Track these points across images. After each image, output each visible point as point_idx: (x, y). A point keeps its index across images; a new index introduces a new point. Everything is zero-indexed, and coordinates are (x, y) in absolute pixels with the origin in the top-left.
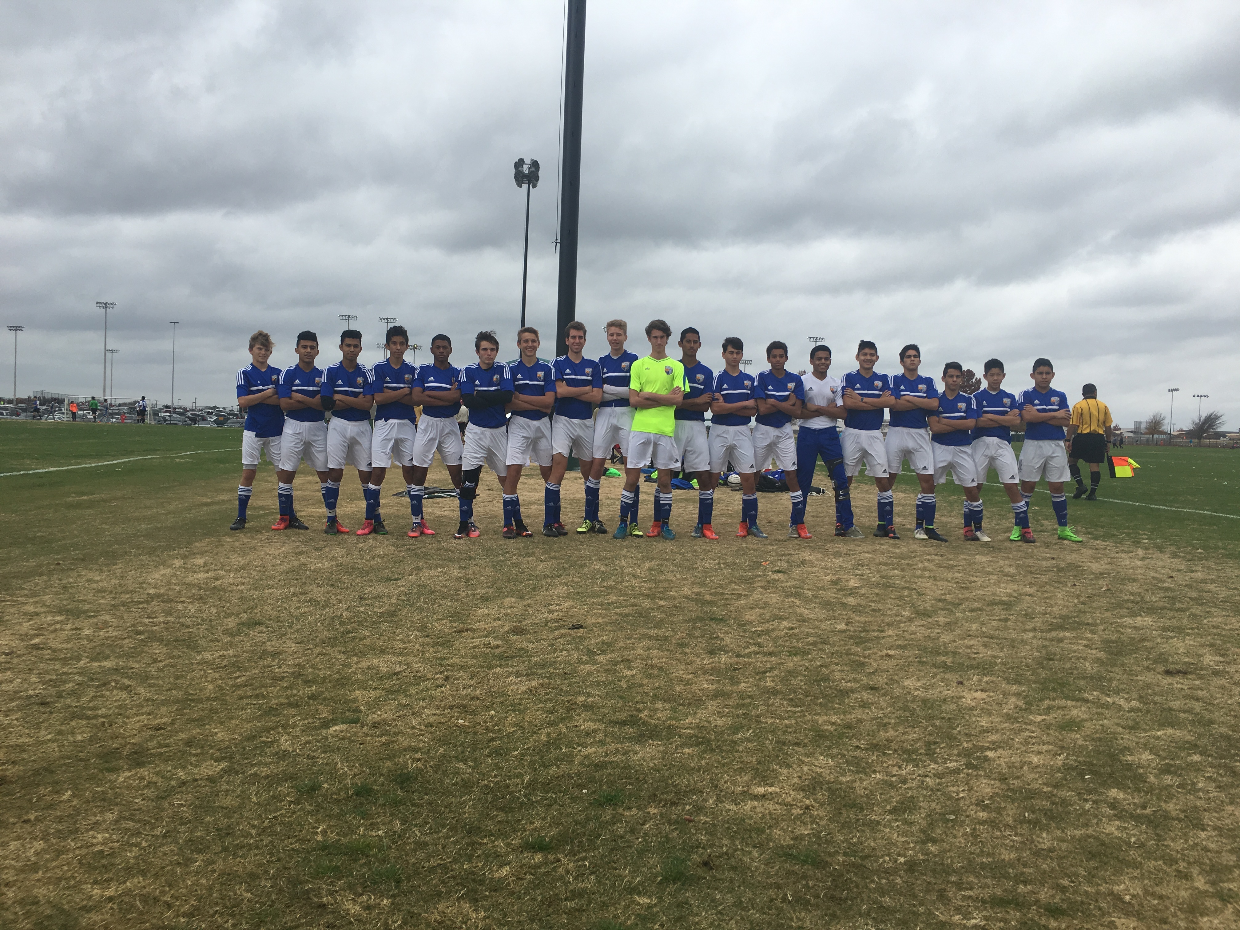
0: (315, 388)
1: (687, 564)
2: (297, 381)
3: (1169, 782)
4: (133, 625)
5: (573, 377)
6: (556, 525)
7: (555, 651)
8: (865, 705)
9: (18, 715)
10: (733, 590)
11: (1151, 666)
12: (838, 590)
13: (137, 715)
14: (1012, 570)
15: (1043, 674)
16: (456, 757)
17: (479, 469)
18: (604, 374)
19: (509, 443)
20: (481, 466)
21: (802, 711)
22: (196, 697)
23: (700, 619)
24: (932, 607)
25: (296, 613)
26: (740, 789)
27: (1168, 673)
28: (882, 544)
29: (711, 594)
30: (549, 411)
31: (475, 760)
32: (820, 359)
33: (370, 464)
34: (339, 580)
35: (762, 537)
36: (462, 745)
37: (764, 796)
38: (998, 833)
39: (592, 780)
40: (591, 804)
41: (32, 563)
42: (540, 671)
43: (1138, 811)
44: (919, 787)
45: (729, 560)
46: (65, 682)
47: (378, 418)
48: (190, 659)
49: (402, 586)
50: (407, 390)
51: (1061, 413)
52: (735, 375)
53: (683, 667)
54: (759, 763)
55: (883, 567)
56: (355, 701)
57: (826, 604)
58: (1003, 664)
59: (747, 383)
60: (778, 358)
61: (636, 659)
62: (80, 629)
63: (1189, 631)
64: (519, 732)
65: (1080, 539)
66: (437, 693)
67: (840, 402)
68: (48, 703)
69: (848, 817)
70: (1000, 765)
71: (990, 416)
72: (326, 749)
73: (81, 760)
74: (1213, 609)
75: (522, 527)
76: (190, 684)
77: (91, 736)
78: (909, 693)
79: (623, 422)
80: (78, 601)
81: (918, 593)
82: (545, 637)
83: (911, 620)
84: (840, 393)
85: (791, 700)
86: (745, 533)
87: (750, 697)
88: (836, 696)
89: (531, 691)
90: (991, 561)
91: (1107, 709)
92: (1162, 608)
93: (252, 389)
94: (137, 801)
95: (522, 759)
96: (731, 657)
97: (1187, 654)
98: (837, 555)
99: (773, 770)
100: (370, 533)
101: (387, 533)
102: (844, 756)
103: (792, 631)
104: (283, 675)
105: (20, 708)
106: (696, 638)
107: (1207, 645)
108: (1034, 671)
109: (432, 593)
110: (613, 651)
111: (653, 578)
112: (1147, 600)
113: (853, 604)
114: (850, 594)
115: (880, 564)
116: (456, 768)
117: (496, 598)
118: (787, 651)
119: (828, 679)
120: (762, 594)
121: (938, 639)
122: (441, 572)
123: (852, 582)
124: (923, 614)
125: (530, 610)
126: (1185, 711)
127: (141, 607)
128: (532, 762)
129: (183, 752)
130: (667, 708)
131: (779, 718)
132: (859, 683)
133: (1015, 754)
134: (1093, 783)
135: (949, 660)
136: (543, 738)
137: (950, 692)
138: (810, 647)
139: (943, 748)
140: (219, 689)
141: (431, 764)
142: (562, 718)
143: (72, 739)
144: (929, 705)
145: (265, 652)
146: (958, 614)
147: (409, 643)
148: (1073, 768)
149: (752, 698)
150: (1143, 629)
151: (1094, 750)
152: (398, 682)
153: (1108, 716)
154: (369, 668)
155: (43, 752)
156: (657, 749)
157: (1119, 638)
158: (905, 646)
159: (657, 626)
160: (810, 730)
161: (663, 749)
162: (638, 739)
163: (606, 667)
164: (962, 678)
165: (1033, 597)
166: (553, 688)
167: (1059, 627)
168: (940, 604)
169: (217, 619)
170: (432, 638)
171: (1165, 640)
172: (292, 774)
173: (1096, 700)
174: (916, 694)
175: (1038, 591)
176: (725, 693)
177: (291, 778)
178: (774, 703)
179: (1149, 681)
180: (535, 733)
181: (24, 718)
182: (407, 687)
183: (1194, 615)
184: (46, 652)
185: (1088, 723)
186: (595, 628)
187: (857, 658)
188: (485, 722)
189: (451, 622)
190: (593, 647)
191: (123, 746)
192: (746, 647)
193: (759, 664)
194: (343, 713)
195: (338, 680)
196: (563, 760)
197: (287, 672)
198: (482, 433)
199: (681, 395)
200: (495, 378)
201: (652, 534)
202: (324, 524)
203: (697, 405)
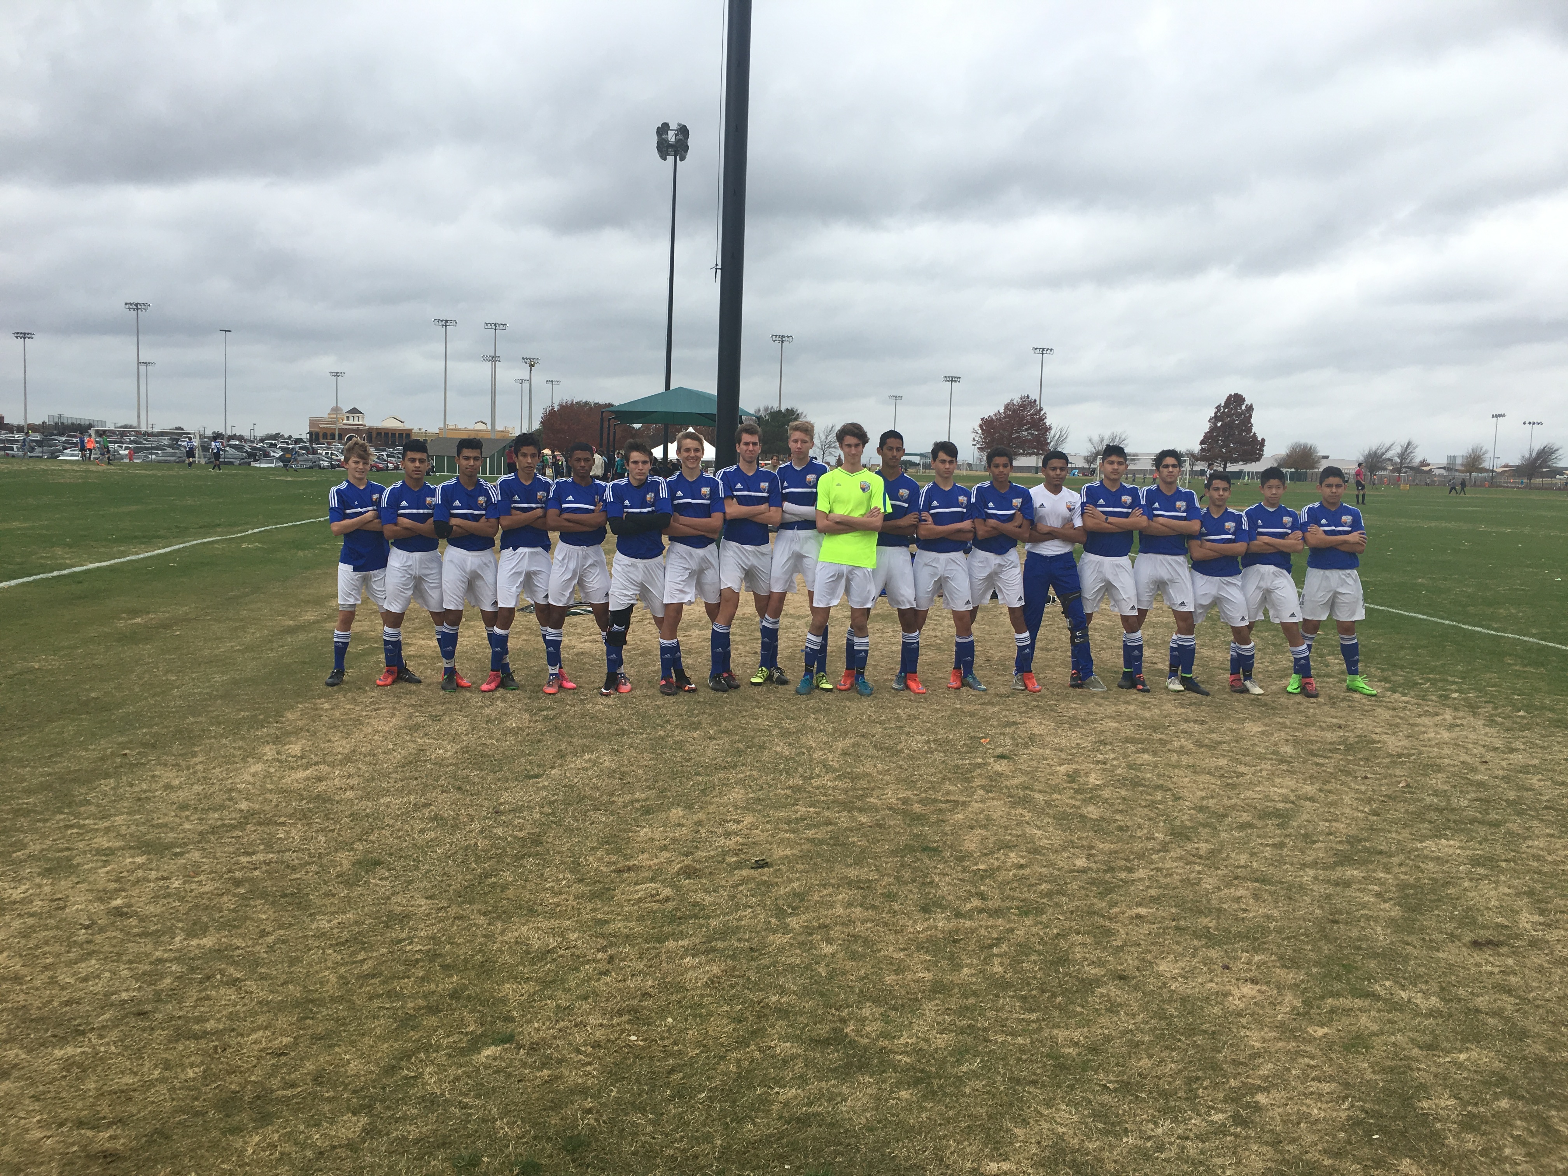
0: (426, 511)
1: (889, 743)
2: (404, 503)
3: (1470, 1146)
4: (230, 871)
5: (746, 493)
6: (725, 675)
7: (737, 908)
8: (1113, 1008)
9: (114, 1035)
10: (948, 793)
11: (1456, 932)
12: (1077, 791)
13: (254, 1030)
14: (1288, 750)
15: (1326, 949)
16: (633, 1104)
17: (630, 608)
18: (783, 488)
19: (667, 579)
20: (632, 605)
21: (1037, 1020)
22: (318, 996)
23: (909, 849)
24: (1190, 820)
25: (420, 840)
26: (969, 1164)
27: (1476, 944)
28: (1128, 703)
29: (920, 802)
30: (716, 536)
31: (655, 1109)
32: (1054, 469)
33: (496, 603)
34: (467, 780)
35: (980, 690)
36: (637, 1080)
39: (794, 1146)
41: (91, 753)
42: (720, 945)
44: (1178, 1157)
45: (941, 734)
46: (162, 976)
47: (504, 547)
48: (303, 929)
49: (544, 787)
50: (539, 512)
51: (1354, 537)
52: (947, 489)
53: (892, 938)
54: (990, 1117)
55: (1131, 748)
56: (504, 1001)
58: (1278, 931)
59: (962, 499)
60: (1001, 469)
61: (836, 924)
62: (167, 879)
64: (704, 1056)
65: (1375, 692)
66: (601, 985)
67: (1078, 522)
68: (146, 1013)
70: (1272, 1118)
71: (1266, 539)
72: (482, 1091)
73: (197, 1114)
74: (1535, 823)
75: (683, 680)
76: (308, 975)
77: (204, 1071)
78: (1165, 984)
79: (808, 549)
80: (159, 826)
82: (724, 883)
83: (1165, 847)
84: (1078, 511)
85: (1024, 998)
86: (959, 684)
87: (975, 994)
88: (1077, 991)
89: (713, 982)
90: (1263, 733)
91: (1402, 1011)
92: (1473, 821)
93: (348, 511)
95: (710, 1107)
96: (948, 919)
97: (1501, 910)
98: (1073, 723)
99: (1008, 1130)
100: (497, 687)
101: (517, 687)
102: (1090, 1102)
103: (1021, 872)
104: (418, 956)
105: (116, 1023)
106: (906, 883)
107: (1525, 893)
108: (1314, 942)
109: (582, 799)
110: (807, 908)
111: (849, 770)
112: (1454, 806)
113: (1094, 817)
114: (1091, 798)
115: (1127, 740)
116: (634, 1124)
117: (660, 808)
118: (1017, 908)
119: (1067, 960)
120: (982, 801)
121: (1198, 884)
122: (589, 760)
123: (1093, 775)
124: (1180, 834)
125: (702, 831)
126: (1494, 1014)
127: (234, 835)
128: (723, 1114)
129: (314, 1096)
130: (877, 1016)
131: (1011, 1034)
132: (1104, 966)
133: (1291, 1099)
134: (1381, 1147)
135: (1212, 924)
136: (732, 1068)
137: (1213, 985)
138: (1044, 901)
139: (1206, 1088)
140: (343, 981)
141: (605, 1118)
142: (752, 1033)
143: (182, 1076)
144: (1189, 1007)
145: (391, 915)
146: (1223, 834)
147: (561, 894)
148: (1359, 1123)
149: (978, 996)
150: (1447, 861)
151: (1384, 1089)
152: (553, 967)
153: (1402, 1025)
154: (517, 943)
155: (153, 1102)
156: (869, 1091)
157: (1418, 879)
158: (1159, 899)
159: (858, 862)
160: (1048, 1056)
161: (875, 1091)
162: (845, 1072)
163: (800, 938)
164: (1228, 957)
165: (1314, 802)
166: (739, 977)
167: (1345, 860)
168: (1201, 816)
169: (328, 854)
170: (588, 885)
171: (1473, 884)
172: (444, 1136)
173: (1388, 996)
174: (1173, 988)
175: (1321, 790)
176: (944, 986)
177: (444, 1144)
178: (1004, 1005)
179: (1452, 959)
180: (723, 1058)
181: (122, 1041)
182: (565, 974)
183: (1510, 833)
184: (133, 921)
185: (1377, 1041)
186: (784, 868)
187: (1101, 921)
188: (662, 1038)
189: (608, 854)
190: (782, 902)
191: (243, 1087)
192: (967, 899)
193: (983, 932)
194: (493, 1023)
195: (482, 965)
196: (759, 1110)
197: (420, 951)
198: (633, 565)
199: (881, 517)
200: (648, 496)
201: (843, 687)
202: (440, 678)
203: (900, 528)
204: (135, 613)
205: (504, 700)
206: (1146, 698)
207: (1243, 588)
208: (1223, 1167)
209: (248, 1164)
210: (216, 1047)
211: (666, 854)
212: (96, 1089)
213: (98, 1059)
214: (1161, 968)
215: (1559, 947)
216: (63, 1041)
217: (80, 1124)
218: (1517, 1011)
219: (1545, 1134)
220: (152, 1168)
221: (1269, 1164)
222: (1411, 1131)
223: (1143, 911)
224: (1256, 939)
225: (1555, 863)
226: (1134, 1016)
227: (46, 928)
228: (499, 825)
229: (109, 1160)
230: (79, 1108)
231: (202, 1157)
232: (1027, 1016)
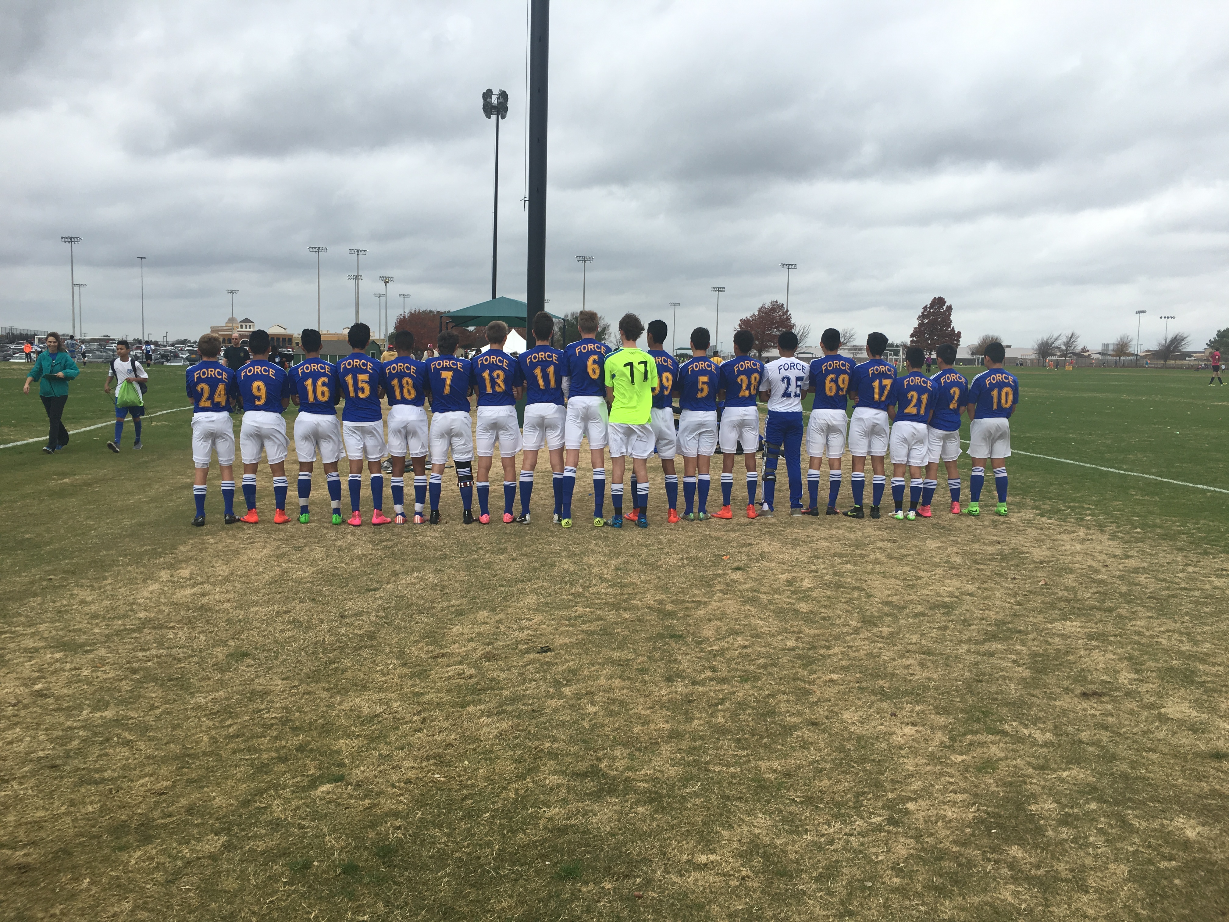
1: (651, 560)
3: (1064, 836)
4: (129, 662)
7: (524, 681)
8: (805, 745)
9: (32, 782)
10: (694, 596)
11: (1070, 687)
12: (793, 593)
13: (141, 777)
14: (958, 560)
15: (970, 700)
16: (433, 823)
21: (748, 755)
22: (193, 751)
23: (661, 636)
24: (878, 612)
25: (280, 637)
26: (685, 857)
27: (1085, 695)
28: (838, 528)
29: (672, 602)
31: (449, 825)
34: (320, 593)
36: (438, 806)
37: (706, 865)
38: (908, 902)
39: (554, 849)
40: (552, 878)
41: (24, 578)
42: (510, 708)
43: (1032, 872)
44: (844, 848)
45: (693, 553)
46: (71, 739)
48: (184, 703)
49: (381, 598)
53: (641, 700)
54: (704, 824)
55: (838, 560)
56: (339, 752)
57: (780, 613)
58: (936, 688)
61: (599, 691)
62: (78, 669)
63: (1112, 638)
64: (490, 787)
66: (415, 739)
68: (58, 766)
69: (779, 887)
70: (917, 819)
72: (316, 816)
73: (94, 837)
74: (1140, 608)
76: (186, 737)
77: (101, 806)
78: (846, 728)
80: (74, 631)
81: (867, 593)
82: (515, 664)
83: (856, 631)
85: (739, 740)
87: (702, 738)
88: (779, 734)
89: (501, 734)
90: (939, 548)
91: (1023, 743)
92: (1092, 608)
94: (148, 886)
95: (492, 823)
96: (686, 686)
97: (1106, 671)
98: (795, 543)
99: (717, 832)
102: (781, 811)
103: (745, 651)
104: (272, 721)
105: (33, 773)
106: (656, 661)
107: (1126, 658)
108: (962, 697)
109: (409, 606)
110: (578, 681)
111: (619, 581)
112: (1079, 597)
113: (805, 611)
114: (803, 597)
115: (835, 555)
116: (432, 836)
117: (472, 611)
118: (739, 676)
119: (774, 712)
120: (720, 601)
121: (879, 657)
122: (418, 577)
123: (807, 580)
124: (869, 621)
125: (502, 627)
126: (1093, 744)
127: (134, 636)
128: (502, 827)
129: (186, 823)
130: (625, 755)
131: (726, 765)
132: (801, 716)
133: (933, 805)
134: (997, 838)
135: (886, 685)
136: (512, 795)
137: (883, 727)
138: (761, 671)
139: (869, 800)
140: (214, 740)
141: (410, 832)
142: (529, 770)
143: (83, 811)
144: (863, 743)
145: (254, 693)
146: (902, 621)
147: (388, 674)
148: (983, 821)
149: (704, 740)
150: (1070, 637)
151: (1004, 798)
152: (379, 726)
153: (1022, 753)
154: (351, 710)
155: (59, 829)
156: (614, 808)
157: (1046, 650)
158: (848, 667)
159: (620, 647)
160: (753, 780)
161: (619, 808)
162: (597, 796)
163: (571, 702)
164: (896, 707)
165: (973, 596)
166: (522, 731)
167: (992, 637)
168: (886, 609)
169: (207, 649)
170: (410, 667)
171: (1087, 652)
172: (285, 848)
173: (1014, 733)
174: (852, 730)
175: (979, 588)
176: (679, 733)
177: (284, 854)
178: (722, 746)
179: (1066, 706)
180: (505, 788)
181: (37, 786)
182: (387, 732)
183: (1120, 616)
184: (51, 700)
185: (1003, 763)
186: (562, 652)
187: (802, 684)
188: (459, 776)
189: (427, 645)
190: (559, 676)
191: (131, 817)
192: (702, 671)
193: (712, 694)
194: (328, 768)
195: (323, 726)
196: (529, 824)
197: (275, 717)
204: (64, 475)
205: (353, 534)
208: (877, 855)
209: (130, 871)
210: (111, 789)
211: (472, 644)
212: (15, 821)
213: (17, 799)
214: (844, 717)
215: (1148, 696)
218: (1111, 741)
219: (1121, 827)
220: (56, 875)
221: (912, 851)
222: (1021, 827)
223: (834, 677)
224: (918, 695)
225: (1152, 637)
226: (821, 750)
228: (343, 626)
229: (23, 871)
231: (96, 867)
232: (740, 752)
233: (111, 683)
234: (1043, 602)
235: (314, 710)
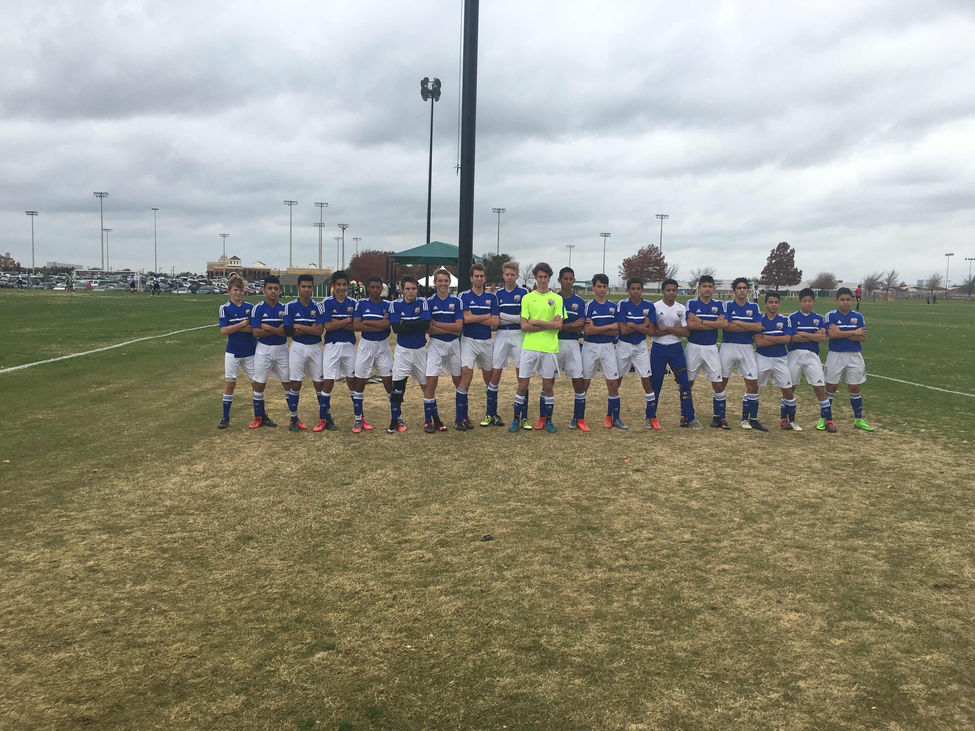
0: (279, 320)
1: (567, 462)
2: (265, 315)
3: (933, 713)
4: (159, 543)
5: (477, 307)
6: (465, 420)
7: (473, 565)
8: (708, 627)
9: (89, 645)
10: (604, 493)
11: (924, 580)
12: (685, 492)
13: (175, 642)
14: (818, 465)
15: (842, 590)
16: (409, 688)
17: (405, 379)
18: (500, 304)
19: (428, 360)
20: (407, 377)
21: (660, 635)
22: (214, 620)
23: (580, 528)
24: (756, 510)
25: (276, 523)
26: (618, 725)
27: (937, 587)
28: (716, 436)
29: (587, 499)
30: (458, 334)
31: (422, 690)
32: (669, 290)
33: (322, 377)
34: (305, 486)
35: (623, 429)
36: (412, 673)
39: (509, 714)
41: (75, 471)
42: (462, 588)
44: (750, 721)
45: (600, 456)
46: (118, 608)
47: (327, 342)
48: (204, 579)
49: (353, 491)
50: (349, 320)
51: (859, 331)
52: (602, 303)
53: (569, 584)
54: (631, 696)
55: (719, 464)
56: (329, 623)
58: (812, 579)
59: (612, 310)
60: (636, 291)
61: (534, 576)
62: (121, 548)
63: (954, 537)
64: (453, 657)
65: (872, 429)
66: (389, 613)
67: (684, 324)
68: (109, 631)
70: (808, 696)
71: (803, 333)
72: (316, 680)
73: (140, 694)
75: (438, 423)
76: (208, 608)
77: (145, 668)
78: (740, 612)
79: (516, 342)
80: (115, 516)
82: (464, 550)
83: (740, 527)
84: (684, 317)
85: (652, 622)
86: (610, 425)
87: (621, 619)
88: (685, 617)
89: (458, 612)
90: (801, 455)
91: (889, 629)
92: (934, 509)
93: (231, 320)
95: (456, 689)
96: (604, 572)
97: (952, 565)
98: (682, 449)
99: (642, 704)
100: (324, 429)
101: (336, 429)
102: (694, 686)
103: (650, 543)
104: (275, 596)
105: (90, 638)
106: (578, 550)
107: (967, 554)
108: (834, 586)
109: (376, 498)
110: (516, 566)
111: (542, 479)
112: (923, 500)
113: (696, 508)
114: (694, 496)
115: (716, 460)
116: (410, 700)
117: (426, 503)
118: (648, 565)
119: (679, 597)
120: (626, 498)
121: (761, 550)
122: (381, 474)
123: (695, 482)
124: (750, 518)
125: (451, 517)
126: (948, 631)
127: (162, 521)
128: (465, 693)
129: (212, 683)
130: (560, 632)
131: (644, 644)
132: (702, 602)
133: (820, 684)
134: (877, 714)
135: (770, 575)
136: (471, 665)
137: (771, 613)
138: (664, 560)
139: (766, 678)
140: (230, 611)
141: (391, 696)
142: (482, 643)
143: (131, 671)
144: (756, 626)
145: (258, 570)
146: (777, 518)
147: (364, 557)
148: (863, 699)
149: (623, 620)
150: (918, 535)
151: (879, 678)
152: (359, 602)
153: (890, 638)
154: (337, 587)
155: (113, 687)
156: (556, 679)
157: (900, 546)
158: (736, 559)
159: (548, 537)
160: (667, 658)
161: (559, 680)
162: (541, 667)
163: (512, 584)
164: (780, 595)
165: (834, 498)
166: (474, 608)
167: (854, 534)
168: (763, 507)
169: (220, 533)
170: (380, 551)
171: (935, 549)
172: (292, 708)
173: (881, 620)
174: (746, 615)
175: (838, 491)
176: (602, 614)
177: (292, 712)
178: (639, 626)
179: (922, 596)
180: (464, 659)
181: (94, 649)
182: (366, 607)
183: (958, 517)
184: (100, 575)
185: (875, 647)
186: (501, 540)
187: (700, 573)
188: (427, 647)
189: (393, 532)
190: (501, 562)
191: (168, 677)
192: (616, 560)
193: (626, 580)
194: (322, 637)
195: (315, 601)
196: (486, 691)
197: (277, 592)
198: (407, 353)
199: (561, 321)
200: (416, 310)
201: (538, 428)
202: (288, 423)
203: (573, 328)
204: (100, 384)
205: (328, 437)
206: (728, 433)
207: (788, 365)
208: (777, 727)
209: (171, 725)
210: (152, 652)
211: (428, 533)
212: (78, 678)
213: (79, 660)
216: (57, 649)
217: (69, 700)
218: (963, 629)
220: (113, 727)
221: (807, 725)
222: (896, 705)
223: (726, 567)
224: (798, 584)
226: (721, 632)
227: (47, 579)
228: (325, 514)
229: (86, 722)
230: (68, 691)
231: (143, 720)
232: (654, 633)
233: (147, 561)
234: (893, 504)
235: (307, 587)
